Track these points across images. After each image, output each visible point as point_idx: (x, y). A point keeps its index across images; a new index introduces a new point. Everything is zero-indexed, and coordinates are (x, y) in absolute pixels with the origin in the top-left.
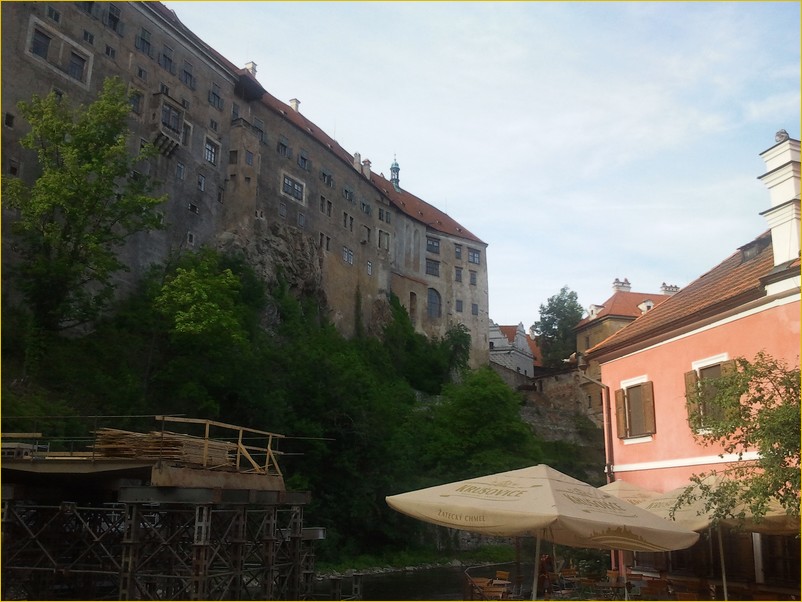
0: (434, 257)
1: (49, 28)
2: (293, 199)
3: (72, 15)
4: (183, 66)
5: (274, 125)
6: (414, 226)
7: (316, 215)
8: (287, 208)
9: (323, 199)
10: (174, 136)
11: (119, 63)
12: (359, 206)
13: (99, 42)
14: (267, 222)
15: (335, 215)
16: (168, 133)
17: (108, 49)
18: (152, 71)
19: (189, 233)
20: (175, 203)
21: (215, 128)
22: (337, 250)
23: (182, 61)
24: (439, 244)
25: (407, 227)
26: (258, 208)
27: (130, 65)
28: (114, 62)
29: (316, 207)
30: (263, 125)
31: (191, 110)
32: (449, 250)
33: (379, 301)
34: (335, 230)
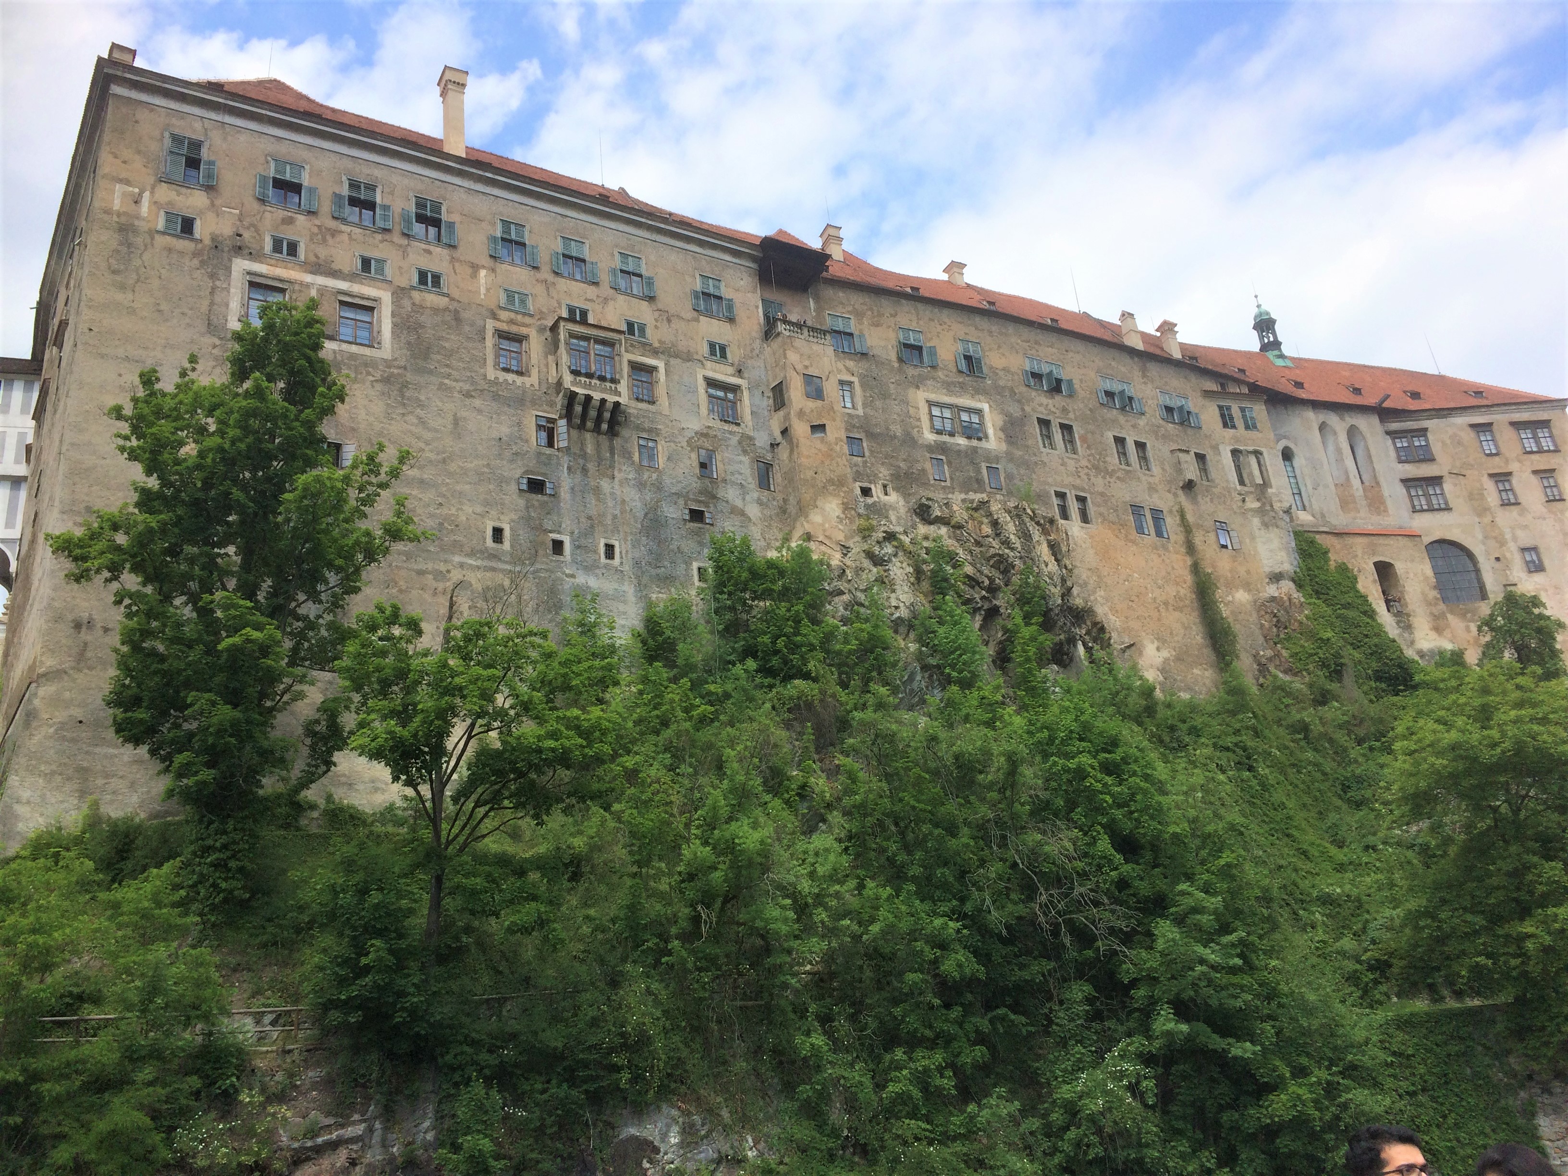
0: (1425, 470)
1: (278, 272)
2: (962, 441)
3: (328, 237)
4: (617, 263)
5: (881, 315)
6: (1342, 419)
7: (1034, 459)
8: (950, 463)
9: (1044, 423)
10: (603, 391)
11: (456, 294)
12: (1154, 415)
13: (400, 268)
14: (902, 502)
15: (1089, 447)
16: (589, 386)
17: (423, 276)
18: (540, 289)
19: (695, 565)
20: (646, 514)
21: (723, 355)
22: (1112, 517)
23: (613, 255)
24: (1427, 440)
25: (1322, 427)
26: (873, 479)
27: (483, 290)
28: (444, 295)
29: (1030, 442)
30: (852, 322)
31: (653, 336)
32: (1460, 443)
33: (1273, 599)
34: (1096, 476)
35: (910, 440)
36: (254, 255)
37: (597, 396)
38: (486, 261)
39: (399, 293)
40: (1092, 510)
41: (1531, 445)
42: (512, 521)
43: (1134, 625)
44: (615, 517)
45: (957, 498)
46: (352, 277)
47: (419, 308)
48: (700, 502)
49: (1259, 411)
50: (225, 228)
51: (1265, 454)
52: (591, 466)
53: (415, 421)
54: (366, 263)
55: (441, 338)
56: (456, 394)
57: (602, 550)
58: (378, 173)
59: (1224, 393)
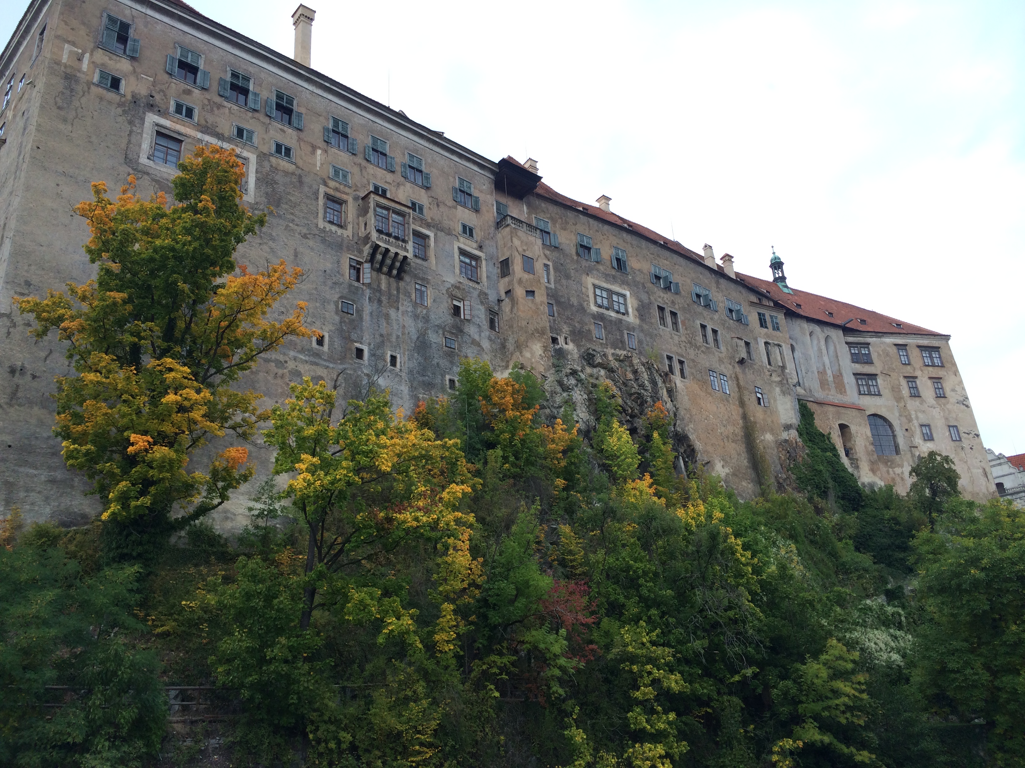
0: (867, 369)
1: (179, 127)
2: (613, 314)
3: (215, 109)
4: (406, 160)
5: (567, 223)
6: (823, 331)
7: (655, 332)
8: (605, 328)
9: (661, 309)
10: (397, 247)
11: (300, 163)
12: (722, 314)
13: (263, 139)
14: (576, 351)
15: (686, 329)
16: (388, 242)
17: (279, 147)
18: (356, 170)
19: (448, 377)
20: (418, 338)
21: (471, 235)
22: (699, 376)
23: (404, 154)
24: (869, 350)
25: (811, 334)
26: (558, 331)
27: (318, 164)
28: (292, 163)
29: (653, 321)
30: (550, 225)
31: (428, 214)
32: (888, 355)
33: (786, 441)
34: (690, 348)
35: (582, 310)
36: (162, 113)
37: (393, 250)
38: (323, 145)
39: (262, 157)
40: (687, 371)
41: (928, 361)
42: (331, 331)
43: (710, 449)
44: (398, 337)
45: (610, 351)
46: (229, 140)
47: (275, 169)
48: (453, 333)
49: (780, 317)
50: (143, 90)
51: (784, 347)
52: (384, 299)
53: (268, 250)
54: (240, 132)
55: (289, 193)
56: (297, 235)
57: (389, 359)
58: (251, 69)
59: (760, 304)
